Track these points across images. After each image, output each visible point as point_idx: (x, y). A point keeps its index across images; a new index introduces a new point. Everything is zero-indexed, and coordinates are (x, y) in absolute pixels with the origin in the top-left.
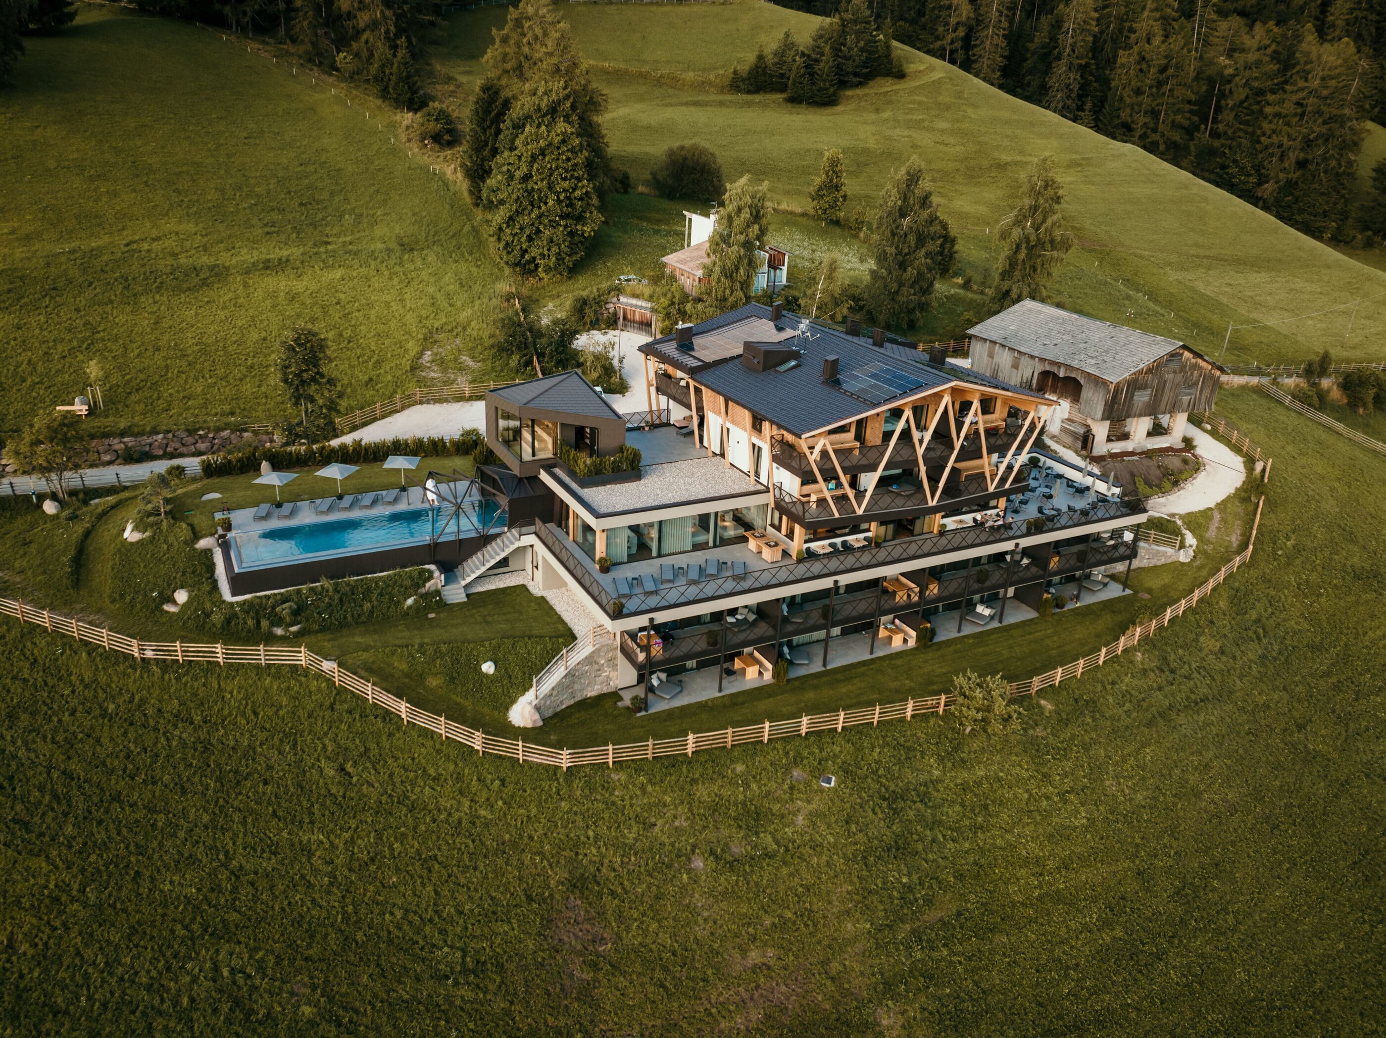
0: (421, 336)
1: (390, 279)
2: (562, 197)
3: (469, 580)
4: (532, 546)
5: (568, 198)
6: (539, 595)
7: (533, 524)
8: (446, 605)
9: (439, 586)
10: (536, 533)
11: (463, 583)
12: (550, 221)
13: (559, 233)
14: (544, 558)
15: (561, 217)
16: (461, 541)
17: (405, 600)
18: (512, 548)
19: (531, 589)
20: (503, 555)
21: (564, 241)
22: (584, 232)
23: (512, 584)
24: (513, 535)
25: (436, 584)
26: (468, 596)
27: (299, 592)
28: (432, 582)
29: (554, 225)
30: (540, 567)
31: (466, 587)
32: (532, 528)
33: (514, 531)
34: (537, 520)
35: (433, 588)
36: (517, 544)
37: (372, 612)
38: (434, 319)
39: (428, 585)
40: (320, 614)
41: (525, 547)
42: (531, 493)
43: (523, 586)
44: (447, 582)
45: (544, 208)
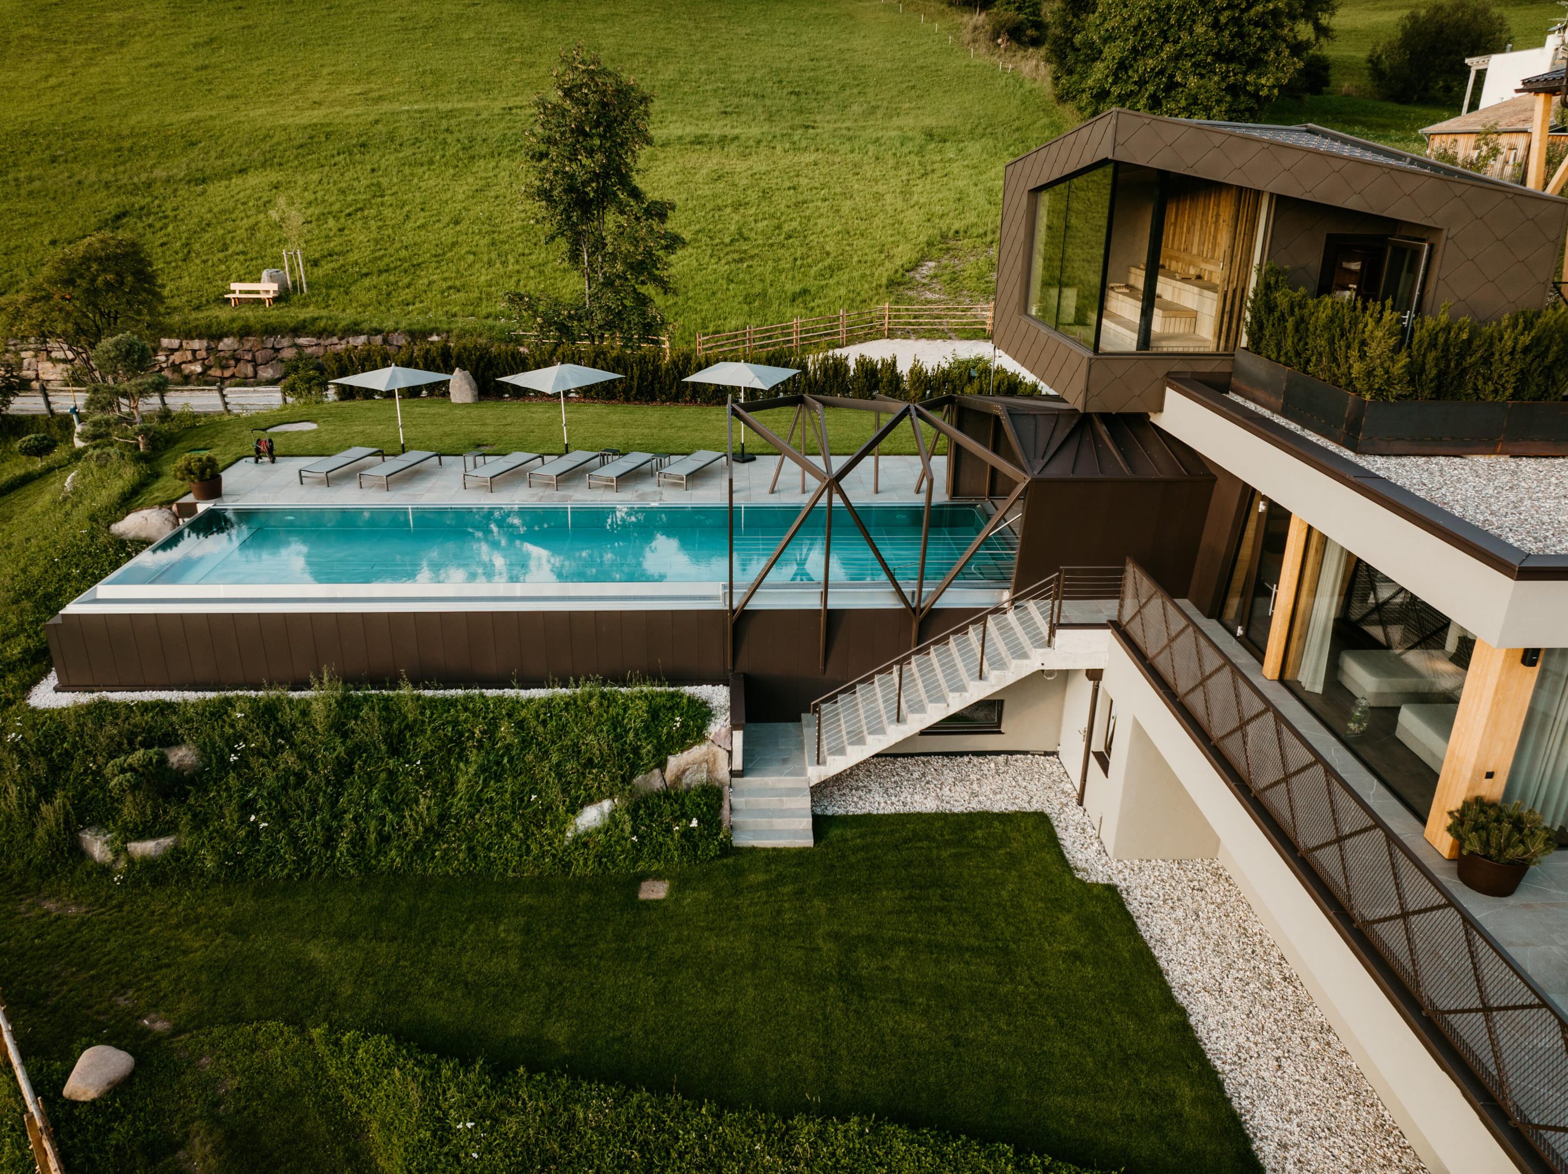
0: (923, 238)
1: (896, 168)
2: (1223, 19)
3: (836, 765)
4: (1095, 675)
5: (1235, 21)
6: (1098, 875)
7: (1114, 591)
8: (728, 849)
9: (723, 773)
10: (1118, 627)
11: (815, 774)
12: (1195, 65)
13: (1211, 85)
14: (1138, 729)
15: (1218, 57)
16: (834, 617)
17: (575, 808)
18: (1017, 670)
19: (1069, 839)
20: (977, 692)
21: (1219, 102)
22: (1259, 87)
23: (1000, 804)
24: (1027, 623)
25: (710, 763)
26: (821, 824)
27: (220, 711)
28: (697, 752)
29: (1202, 70)
30: (1118, 759)
31: (819, 791)
32: (1107, 609)
33: (1031, 605)
34: (1133, 576)
35: (696, 778)
36: (1039, 660)
37: (434, 833)
38: (955, 218)
39: (675, 762)
40: (247, 807)
41: (1065, 676)
42: (1118, 466)
43: (1041, 820)
44: (752, 761)
45: (1185, 37)
